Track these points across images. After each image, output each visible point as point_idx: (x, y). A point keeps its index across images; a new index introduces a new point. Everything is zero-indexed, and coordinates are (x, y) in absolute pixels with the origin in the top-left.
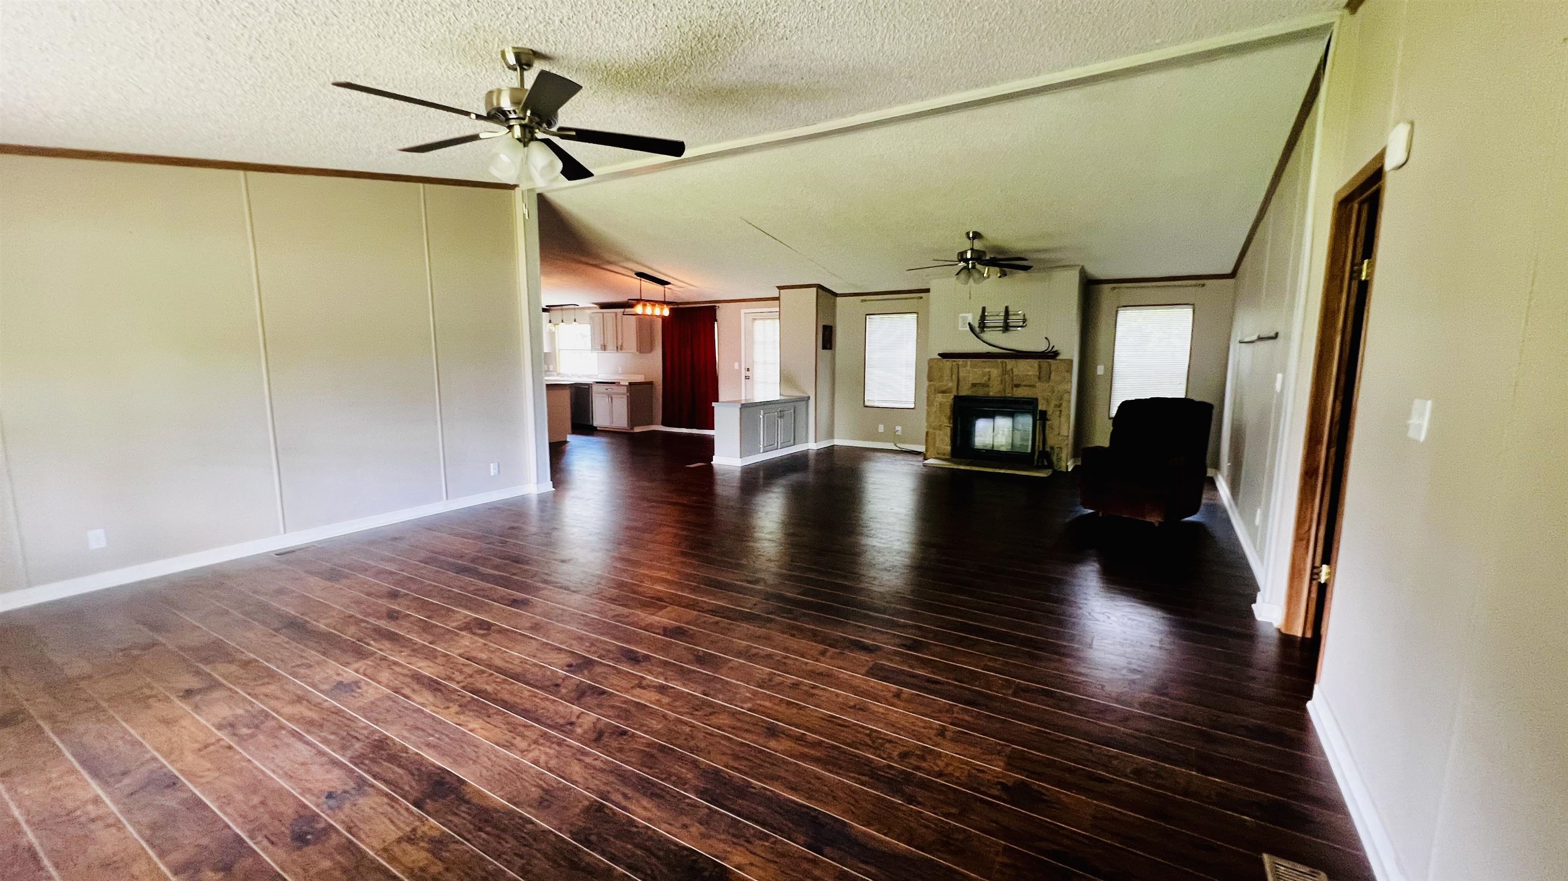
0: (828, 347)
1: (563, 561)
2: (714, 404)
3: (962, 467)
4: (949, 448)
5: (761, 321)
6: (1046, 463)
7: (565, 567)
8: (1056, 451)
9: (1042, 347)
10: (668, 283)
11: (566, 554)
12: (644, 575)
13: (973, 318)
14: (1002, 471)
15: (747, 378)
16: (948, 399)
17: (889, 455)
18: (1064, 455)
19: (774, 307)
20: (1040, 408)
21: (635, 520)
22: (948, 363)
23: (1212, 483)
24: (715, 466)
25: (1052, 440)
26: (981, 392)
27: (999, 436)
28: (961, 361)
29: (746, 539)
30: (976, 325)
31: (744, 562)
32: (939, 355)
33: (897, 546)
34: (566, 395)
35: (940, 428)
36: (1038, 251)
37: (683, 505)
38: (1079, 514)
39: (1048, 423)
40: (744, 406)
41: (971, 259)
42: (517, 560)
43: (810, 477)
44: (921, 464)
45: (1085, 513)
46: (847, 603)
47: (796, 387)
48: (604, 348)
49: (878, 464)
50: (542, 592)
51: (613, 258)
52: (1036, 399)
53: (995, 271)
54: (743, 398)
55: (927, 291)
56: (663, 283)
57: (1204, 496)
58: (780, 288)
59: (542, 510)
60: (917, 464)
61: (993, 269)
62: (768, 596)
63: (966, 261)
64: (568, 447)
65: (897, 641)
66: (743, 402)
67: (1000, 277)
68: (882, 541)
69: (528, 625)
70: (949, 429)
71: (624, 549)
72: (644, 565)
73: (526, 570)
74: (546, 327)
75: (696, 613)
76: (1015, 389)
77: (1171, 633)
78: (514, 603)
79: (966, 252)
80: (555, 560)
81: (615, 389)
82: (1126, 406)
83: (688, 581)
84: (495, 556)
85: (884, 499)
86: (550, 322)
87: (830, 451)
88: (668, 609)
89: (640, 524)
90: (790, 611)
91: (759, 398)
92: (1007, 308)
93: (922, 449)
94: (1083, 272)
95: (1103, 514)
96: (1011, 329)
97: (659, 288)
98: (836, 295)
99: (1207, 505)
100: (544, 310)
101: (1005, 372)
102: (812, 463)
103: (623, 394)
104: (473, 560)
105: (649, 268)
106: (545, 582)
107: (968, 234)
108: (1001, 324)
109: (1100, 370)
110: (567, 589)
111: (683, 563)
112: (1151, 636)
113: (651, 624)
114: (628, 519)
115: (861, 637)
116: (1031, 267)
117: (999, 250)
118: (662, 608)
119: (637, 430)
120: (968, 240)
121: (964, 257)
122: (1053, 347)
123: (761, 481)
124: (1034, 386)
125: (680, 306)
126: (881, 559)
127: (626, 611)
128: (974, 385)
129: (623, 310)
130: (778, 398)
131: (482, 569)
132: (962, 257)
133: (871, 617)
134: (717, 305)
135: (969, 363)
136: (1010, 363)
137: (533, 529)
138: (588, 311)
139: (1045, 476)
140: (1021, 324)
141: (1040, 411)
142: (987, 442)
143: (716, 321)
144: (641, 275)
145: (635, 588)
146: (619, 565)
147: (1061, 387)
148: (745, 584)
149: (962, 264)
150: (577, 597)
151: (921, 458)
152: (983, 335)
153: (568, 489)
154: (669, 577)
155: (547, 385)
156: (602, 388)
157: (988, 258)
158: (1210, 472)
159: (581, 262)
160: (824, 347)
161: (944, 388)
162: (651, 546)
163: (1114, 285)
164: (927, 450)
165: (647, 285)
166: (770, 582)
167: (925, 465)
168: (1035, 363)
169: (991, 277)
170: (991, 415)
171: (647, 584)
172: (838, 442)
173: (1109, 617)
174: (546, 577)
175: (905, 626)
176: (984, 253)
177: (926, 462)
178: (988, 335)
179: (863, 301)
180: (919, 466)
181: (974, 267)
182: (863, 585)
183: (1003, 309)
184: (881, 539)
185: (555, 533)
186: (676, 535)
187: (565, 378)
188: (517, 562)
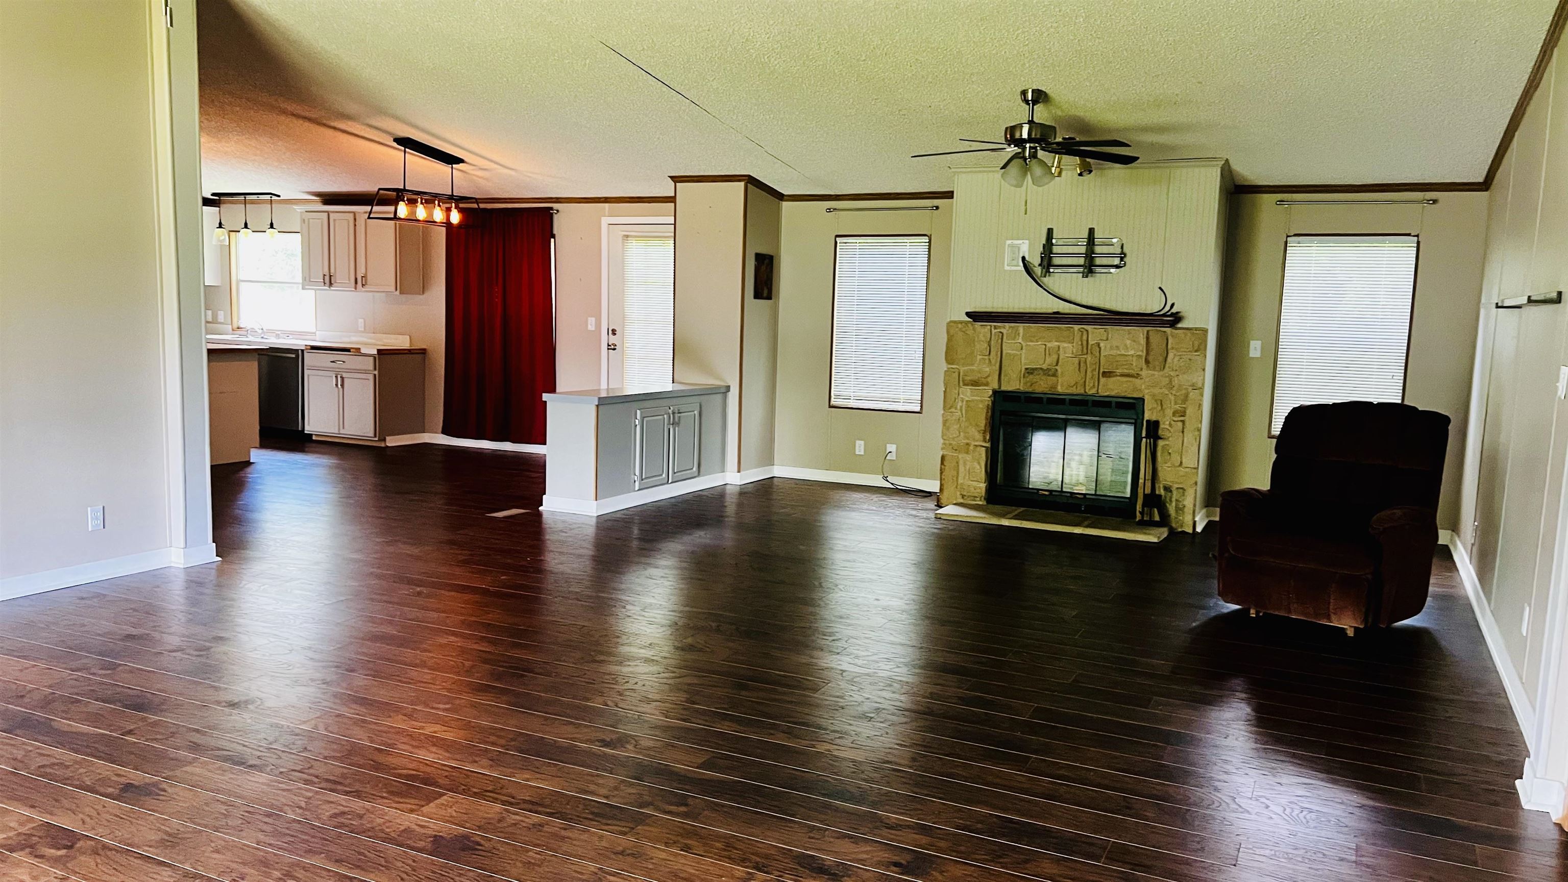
0: (765, 293)
1: (233, 705)
2: (545, 397)
3: (1005, 522)
4: (983, 486)
5: (642, 243)
6: (1157, 518)
7: (238, 718)
8: (1175, 495)
9: (1152, 304)
10: (459, 161)
11: (239, 689)
12: (400, 732)
13: (1032, 250)
14: (1078, 530)
15: (612, 347)
16: (984, 397)
17: (875, 497)
18: (1188, 502)
19: (663, 216)
20: (1147, 416)
21: (382, 622)
22: (983, 330)
23: (1446, 554)
24: (545, 516)
25: (1167, 475)
26: (1042, 386)
27: (1074, 464)
28: (1006, 328)
29: (602, 658)
30: (1035, 260)
31: (596, 704)
32: (968, 314)
33: (886, 670)
34: (251, 370)
35: (966, 448)
36: (1146, 129)
37: (485, 592)
38: (1213, 614)
39: (1161, 443)
40: (603, 403)
41: (1030, 140)
42: (140, 705)
43: (728, 538)
44: (932, 515)
45: (1225, 611)
46: (793, 782)
47: (702, 365)
48: (330, 281)
49: (853, 514)
50: (188, 769)
51: (351, 108)
52: (1143, 400)
53: (1071, 162)
54: (604, 386)
55: (949, 195)
56: (450, 160)
57: (1432, 580)
58: (676, 179)
59: (193, 602)
60: (924, 514)
61: (1066, 159)
62: (641, 772)
63: (1020, 143)
64: (251, 474)
65: (886, 856)
66: (604, 394)
67: (1080, 175)
68: (860, 662)
69: (154, 836)
70: (983, 450)
71: (360, 680)
72: (398, 710)
73: (155, 724)
74: (212, 237)
75: (498, 807)
76: (1103, 380)
77: (1375, 834)
78: (128, 792)
79: (1020, 126)
80: (218, 703)
81: (351, 361)
82: (1299, 416)
83: (486, 743)
84: (93, 694)
85: (862, 581)
86: (220, 226)
87: (765, 488)
88: (442, 800)
89: (391, 630)
90: (682, 801)
91: (633, 388)
92: (1091, 231)
93: (933, 486)
94: (1227, 172)
95: (1257, 613)
96: (1098, 270)
97: (443, 168)
98: (781, 197)
99: (1436, 597)
100: (207, 202)
101: (1086, 348)
102: (731, 508)
103: (366, 372)
104: (47, 703)
105: (423, 130)
106: (195, 747)
107: (1024, 93)
108: (1081, 261)
109: (1255, 349)
110: (239, 762)
111: (474, 706)
112: (1341, 839)
113: (407, 830)
114: (372, 620)
115: (818, 850)
116: (1136, 159)
117: (1082, 125)
118: (430, 798)
119: (393, 441)
120: (1024, 105)
121: (1017, 136)
122: (1173, 305)
123: (635, 544)
124: (1137, 376)
125: (482, 206)
126: (857, 697)
127: (358, 805)
128: (1030, 371)
129: (368, 208)
130: (669, 387)
131: (63, 723)
132: (1011, 136)
133: (837, 809)
134: (555, 206)
135: (1021, 331)
136: (1095, 333)
137: (175, 641)
138: (299, 209)
139: (1156, 540)
140: (1116, 261)
141: (1148, 421)
142: (1052, 477)
143: (553, 236)
144: (406, 143)
145: (381, 758)
146: (344, 711)
147: (1184, 379)
148: (595, 748)
149: (1013, 149)
150: (261, 778)
151: (931, 504)
152: (1046, 280)
153: (245, 559)
154: (449, 736)
155: (210, 351)
156: (324, 359)
157: (1059, 139)
158: (1444, 537)
159: (284, 112)
160: (758, 295)
161: (975, 377)
162: (413, 673)
163: (1280, 196)
164: (941, 489)
165: (417, 162)
166: (645, 743)
167: (938, 518)
168: (1139, 333)
169: (1064, 173)
170: (1059, 426)
171: (403, 748)
172: (779, 471)
173: (1267, 807)
174: (196, 738)
175: (897, 827)
176: (1053, 129)
177: (940, 511)
178: (1056, 281)
179: (829, 210)
180: (927, 519)
181: (1034, 156)
182: (822, 748)
183: (1085, 234)
184: (857, 657)
185: (219, 649)
186: (463, 651)
187: (251, 338)
188: (139, 707)
